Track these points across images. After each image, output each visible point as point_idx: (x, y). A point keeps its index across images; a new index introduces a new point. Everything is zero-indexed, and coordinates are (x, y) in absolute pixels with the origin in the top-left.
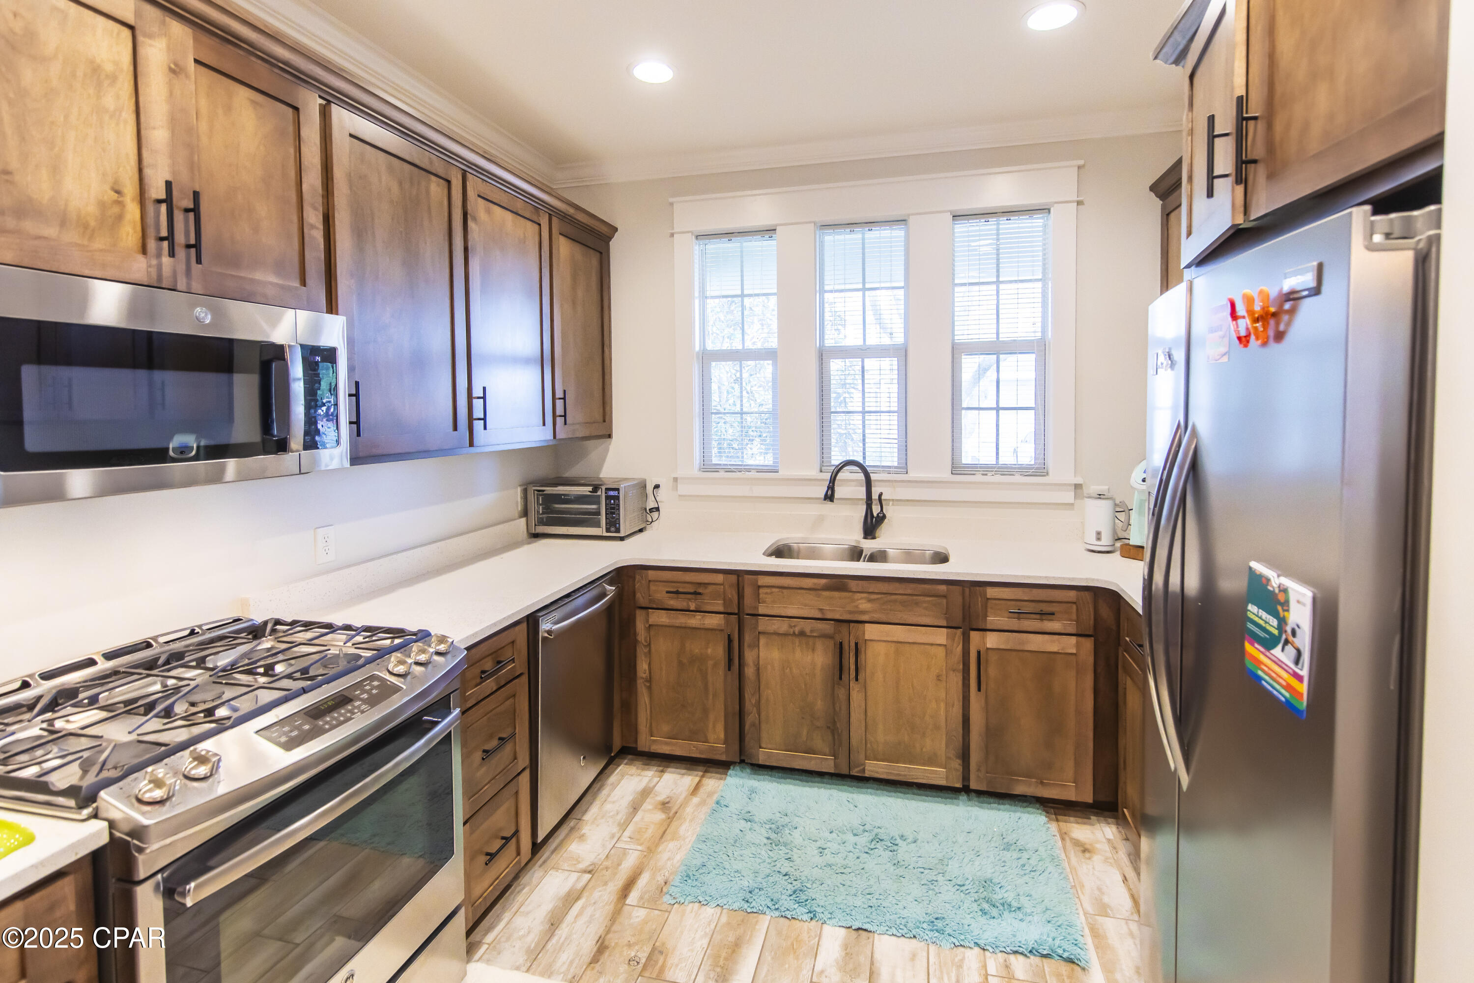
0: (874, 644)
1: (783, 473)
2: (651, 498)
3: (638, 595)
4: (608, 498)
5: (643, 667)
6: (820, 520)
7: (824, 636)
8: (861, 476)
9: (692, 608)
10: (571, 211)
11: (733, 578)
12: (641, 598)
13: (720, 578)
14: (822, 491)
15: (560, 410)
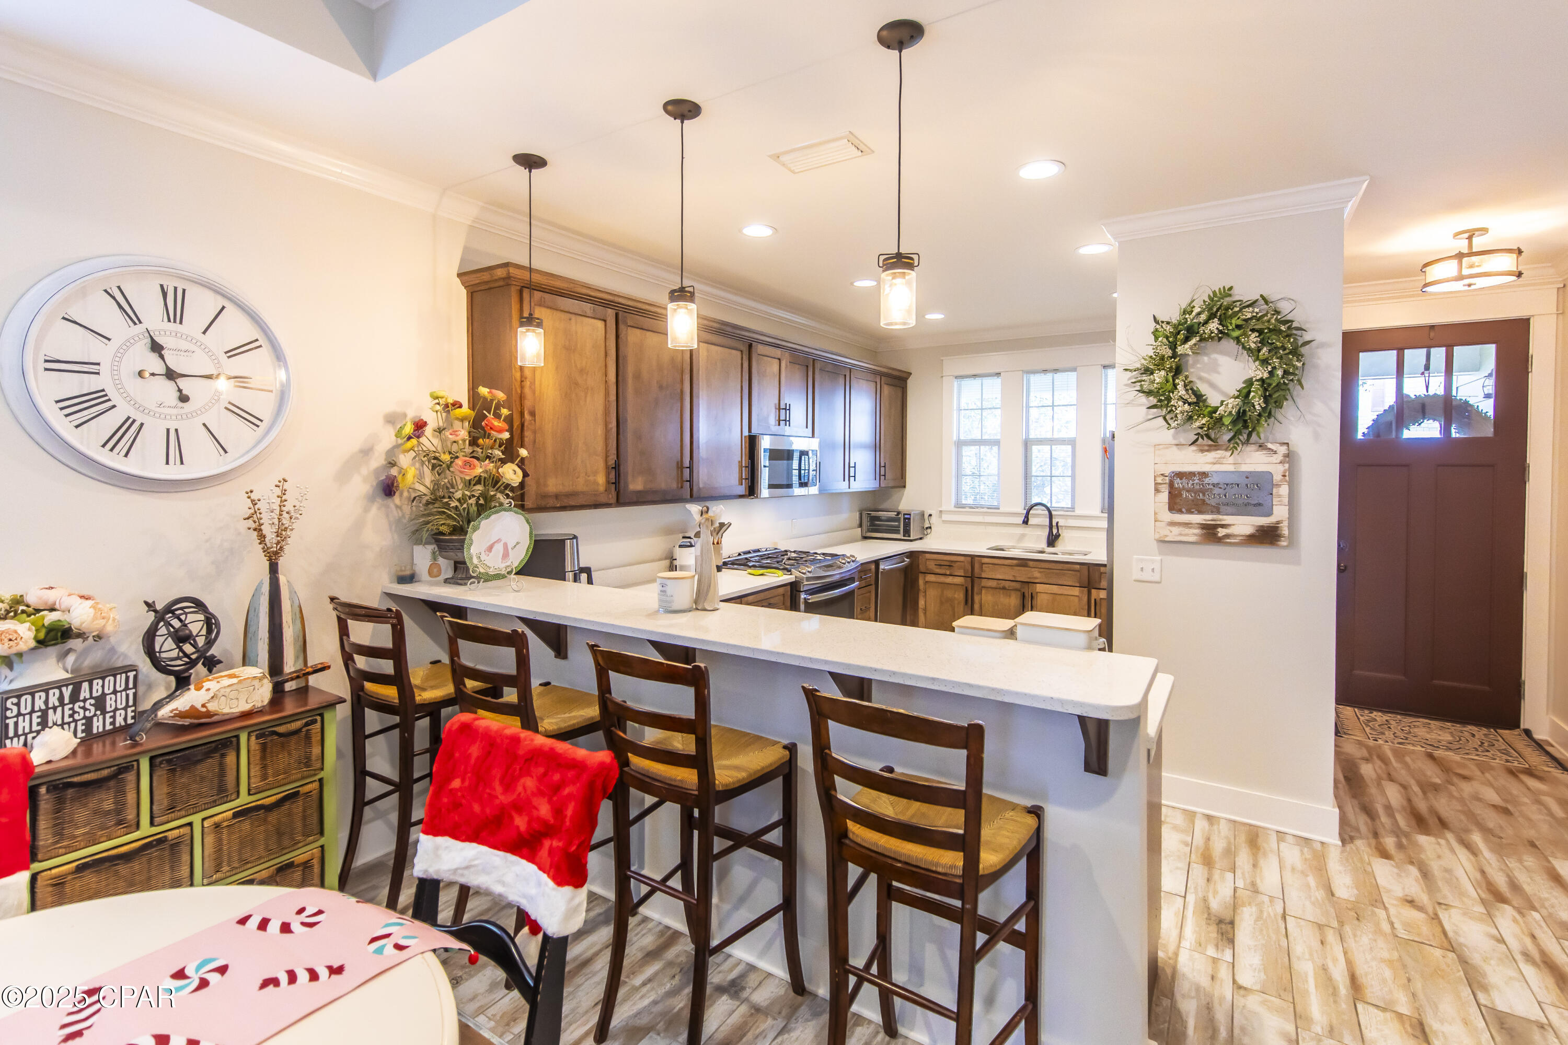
0: (1042, 595)
1: (1002, 510)
2: (927, 521)
3: (920, 566)
4: (905, 519)
5: (921, 603)
6: (1023, 536)
7: (1016, 590)
8: (1047, 512)
9: (948, 573)
10: (890, 371)
11: (969, 559)
12: (922, 568)
13: (962, 559)
14: (1020, 520)
15: (882, 473)
